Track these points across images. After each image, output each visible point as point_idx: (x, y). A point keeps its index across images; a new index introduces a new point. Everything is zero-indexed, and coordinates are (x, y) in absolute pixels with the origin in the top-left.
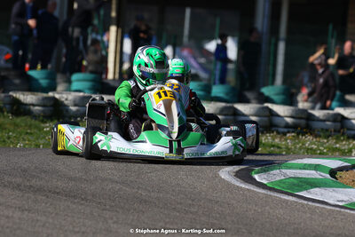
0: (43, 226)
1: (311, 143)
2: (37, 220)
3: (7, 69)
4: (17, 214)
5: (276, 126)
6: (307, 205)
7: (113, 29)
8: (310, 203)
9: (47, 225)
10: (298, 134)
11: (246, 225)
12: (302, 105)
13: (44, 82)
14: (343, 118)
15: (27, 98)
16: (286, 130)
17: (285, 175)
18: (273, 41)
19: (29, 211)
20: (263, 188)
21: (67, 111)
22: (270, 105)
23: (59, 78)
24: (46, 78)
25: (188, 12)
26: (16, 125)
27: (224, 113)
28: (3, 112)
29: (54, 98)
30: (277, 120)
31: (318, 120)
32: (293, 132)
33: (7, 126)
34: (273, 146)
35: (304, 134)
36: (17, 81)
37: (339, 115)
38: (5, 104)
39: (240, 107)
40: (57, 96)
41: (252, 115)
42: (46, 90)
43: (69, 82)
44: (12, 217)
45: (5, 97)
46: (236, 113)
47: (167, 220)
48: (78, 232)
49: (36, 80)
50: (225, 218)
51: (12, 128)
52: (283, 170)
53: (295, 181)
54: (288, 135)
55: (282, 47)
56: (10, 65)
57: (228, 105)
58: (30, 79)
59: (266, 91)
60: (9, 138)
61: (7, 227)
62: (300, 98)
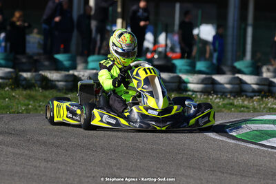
0: (63, 173)
1: (272, 104)
2: (59, 169)
3: (39, 54)
4: (43, 164)
5: (245, 91)
6: (267, 151)
7: (119, 21)
8: (270, 150)
9: (66, 172)
10: (262, 97)
11: (220, 168)
12: (266, 75)
13: (67, 63)
15: (53, 76)
16: (252, 94)
17: (250, 128)
18: (243, 26)
19: (52, 161)
20: (233, 139)
22: (240, 76)
23: (79, 60)
24: (69, 60)
26: (45, 97)
27: (205, 82)
28: (35, 87)
29: (73, 75)
30: (245, 87)
32: (258, 96)
33: (38, 98)
34: (243, 107)
35: (267, 97)
36: (46, 63)
38: (36, 81)
39: (217, 78)
40: (76, 73)
41: (227, 84)
42: (67, 69)
43: (86, 62)
44: (39, 166)
45: (36, 75)
46: (214, 82)
47: (158, 166)
48: (90, 177)
50: (203, 163)
51: (42, 99)
52: (249, 125)
53: (258, 133)
54: (255, 98)
55: (250, 31)
56: (41, 51)
57: (208, 76)
58: (56, 61)
59: (238, 65)
60: (40, 106)
61: (35, 175)
62: (264, 69)
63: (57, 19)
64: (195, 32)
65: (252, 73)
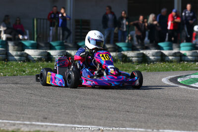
21: (150, 59)
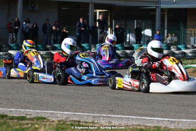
7: (109, 29)
13: (87, 48)
14: (185, 53)
23: (92, 46)
25: (135, 21)
31: (177, 54)
37: (183, 52)
49: (84, 47)
55: (166, 31)
62: (172, 47)
63: (83, 29)
64: (143, 32)
65: (167, 49)
